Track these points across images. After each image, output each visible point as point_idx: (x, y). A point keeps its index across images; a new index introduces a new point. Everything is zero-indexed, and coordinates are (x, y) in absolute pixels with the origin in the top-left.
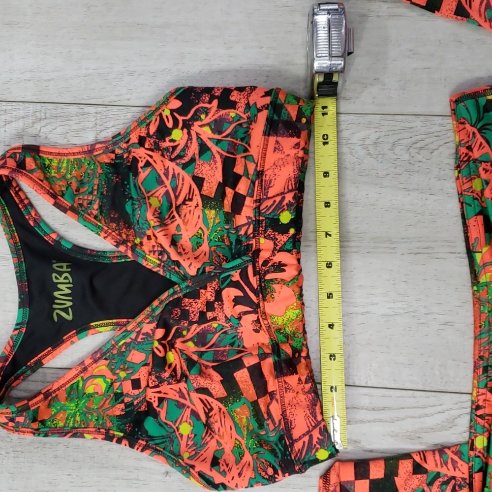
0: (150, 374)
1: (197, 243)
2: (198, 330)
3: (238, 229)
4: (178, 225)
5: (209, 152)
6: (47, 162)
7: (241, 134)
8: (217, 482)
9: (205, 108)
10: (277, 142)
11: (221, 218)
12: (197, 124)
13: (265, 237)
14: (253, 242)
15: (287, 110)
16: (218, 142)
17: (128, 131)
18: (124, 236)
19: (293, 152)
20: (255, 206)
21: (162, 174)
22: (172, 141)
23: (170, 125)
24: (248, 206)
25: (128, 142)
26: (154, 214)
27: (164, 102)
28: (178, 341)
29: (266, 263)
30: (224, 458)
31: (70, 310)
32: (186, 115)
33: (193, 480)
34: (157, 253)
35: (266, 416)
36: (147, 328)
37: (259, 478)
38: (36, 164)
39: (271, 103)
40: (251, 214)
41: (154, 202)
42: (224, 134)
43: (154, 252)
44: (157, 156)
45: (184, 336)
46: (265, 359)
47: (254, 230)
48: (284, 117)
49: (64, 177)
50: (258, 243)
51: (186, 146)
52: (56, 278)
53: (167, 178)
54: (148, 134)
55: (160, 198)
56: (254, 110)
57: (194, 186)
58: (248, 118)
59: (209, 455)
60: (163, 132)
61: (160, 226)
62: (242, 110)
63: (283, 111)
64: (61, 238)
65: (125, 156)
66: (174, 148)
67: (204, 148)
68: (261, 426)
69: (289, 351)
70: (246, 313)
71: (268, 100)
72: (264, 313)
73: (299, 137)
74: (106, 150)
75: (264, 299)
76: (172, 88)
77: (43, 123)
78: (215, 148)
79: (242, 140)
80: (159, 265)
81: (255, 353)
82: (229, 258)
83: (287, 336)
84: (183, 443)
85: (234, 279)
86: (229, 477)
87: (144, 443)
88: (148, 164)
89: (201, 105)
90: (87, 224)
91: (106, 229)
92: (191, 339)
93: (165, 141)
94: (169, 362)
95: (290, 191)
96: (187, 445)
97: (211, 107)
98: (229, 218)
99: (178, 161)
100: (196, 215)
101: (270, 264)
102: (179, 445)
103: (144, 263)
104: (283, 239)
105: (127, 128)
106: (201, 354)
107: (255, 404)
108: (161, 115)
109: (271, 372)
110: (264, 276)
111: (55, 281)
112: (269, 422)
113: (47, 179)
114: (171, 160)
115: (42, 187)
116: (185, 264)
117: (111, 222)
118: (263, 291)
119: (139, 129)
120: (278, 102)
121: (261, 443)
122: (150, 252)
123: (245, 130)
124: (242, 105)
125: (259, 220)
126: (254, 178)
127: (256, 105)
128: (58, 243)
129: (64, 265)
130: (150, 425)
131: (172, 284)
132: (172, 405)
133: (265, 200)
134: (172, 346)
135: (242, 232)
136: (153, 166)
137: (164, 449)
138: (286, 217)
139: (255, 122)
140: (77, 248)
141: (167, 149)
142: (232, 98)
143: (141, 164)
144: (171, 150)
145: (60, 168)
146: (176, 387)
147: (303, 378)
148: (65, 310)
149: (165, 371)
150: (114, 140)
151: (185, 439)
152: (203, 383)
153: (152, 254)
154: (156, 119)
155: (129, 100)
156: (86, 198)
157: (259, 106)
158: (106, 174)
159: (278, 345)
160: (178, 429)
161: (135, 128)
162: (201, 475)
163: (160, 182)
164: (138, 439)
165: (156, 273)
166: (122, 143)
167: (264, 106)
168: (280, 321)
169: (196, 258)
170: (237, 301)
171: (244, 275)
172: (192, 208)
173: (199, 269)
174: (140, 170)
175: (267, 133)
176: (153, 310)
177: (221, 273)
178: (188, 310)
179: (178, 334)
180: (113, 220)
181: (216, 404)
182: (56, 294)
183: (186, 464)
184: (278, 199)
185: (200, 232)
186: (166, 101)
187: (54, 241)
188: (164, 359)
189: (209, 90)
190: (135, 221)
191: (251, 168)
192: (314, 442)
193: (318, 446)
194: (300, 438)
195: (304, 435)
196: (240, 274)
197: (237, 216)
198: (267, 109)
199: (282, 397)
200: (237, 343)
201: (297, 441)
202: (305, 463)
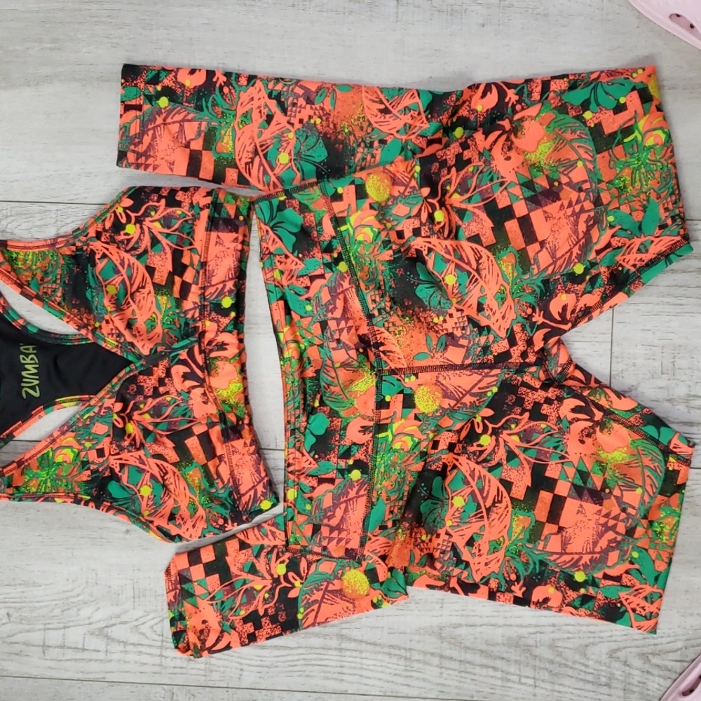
0: (111, 443)
1: (152, 326)
2: (154, 403)
3: (186, 312)
4: (133, 310)
5: (159, 245)
6: (14, 255)
7: (187, 229)
8: (173, 534)
9: (154, 206)
10: (218, 237)
11: (171, 304)
12: (148, 219)
13: (210, 320)
14: (199, 324)
15: (226, 208)
16: (168, 235)
17: (86, 226)
18: (85, 321)
19: (233, 245)
20: (200, 292)
21: (118, 263)
22: (127, 234)
23: (124, 220)
24: (193, 293)
25: (86, 236)
26: (110, 301)
27: (117, 201)
28: (136, 413)
29: (210, 343)
30: (180, 513)
31: (37, 388)
32: (138, 212)
33: (151, 533)
34: (115, 336)
35: (215, 477)
36: (108, 402)
37: (211, 528)
38: (4, 258)
39: (212, 203)
40: (197, 300)
41: (112, 290)
42: (172, 229)
43: (113, 335)
44: (112, 248)
45: (140, 409)
46: (213, 427)
47: (200, 314)
48: (224, 215)
49: (30, 268)
50: (204, 325)
51: (140, 238)
52: (24, 359)
53: (124, 268)
54: (104, 229)
55: (117, 285)
56: (197, 209)
57: (147, 275)
58: (193, 215)
59: (167, 511)
60: (118, 227)
61: (116, 311)
62: (187, 208)
63: (223, 209)
64: (28, 323)
65: (85, 248)
66: (129, 240)
67: (155, 241)
68: (212, 485)
69: (234, 419)
70: (194, 387)
71: (209, 200)
72: (210, 387)
73: (237, 232)
74: (67, 244)
75: (209, 374)
76: (124, 188)
77: (10, 219)
78: (164, 241)
79: (188, 234)
80: (117, 346)
81: (204, 422)
82: (180, 338)
83: (231, 406)
84: (144, 504)
85: (182, 358)
86: (184, 528)
87: (109, 504)
88: (104, 256)
89: (151, 203)
90: (52, 311)
91: (68, 314)
92: (147, 412)
93: (120, 235)
94: (128, 433)
95: (230, 279)
96: (148, 505)
97: (160, 206)
98: (179, 303)
99: (133, 252)
100: (149, 301)
101: (214, 344)
102: (140, 505)
103: (103, 345)
104: (225, 321)
105: (85, 224)
106: (156, 425)
107: (205, 467)
108: (115, 212)
109: (218, 438)
110: (209, 354)
111: (23, 362)
112: (218, 481)
113: (14, 270)
114: (127, 251)
115: (9, 278)
116: (139, 345)
117: (73, 308)
118: (208, 367)
119: (96, 225)
120: (218, 202)
121: (212, 498)
122: (109, 334)
123: (190, 226)
124: (186, 204)
125: (204, 305)
126: (199, 268)
127: (199, 204)
128: (24, 327)
129: (31, 347)
130: (113, 488)
131: (129, 363)
132: (133, 470)
133: (208, 287)
134: (130, 418)
135: (189, 316)
136: (109, 258)
137: (127, 508)
138: (227, 302)
139: (199, 219)
140: (41, 332)
141: (122, 242)
142: (178, 198)
143: (98, 256)
144: (126, 242)
145: (27, 260)
146: (136, 454)
147: (248, 442)
148: (33, 388)
149: (125, 441)
150: (74, 234)
151: (145, 499)
152: (159, 450)
153: (110, 336)
154: (111, 216)
155: (86, 198)
156: (50, 286)
157: (201, 206)
158: (68, 265)
159: (224, 414)
160: (139, 490)
161: (92, 224)
162: (159, 529)
163: (117, 272)
164: (104, 501)
165: (114, 353)
166: (81, 237)
167: (206, 205)
168: (224, 394)
169: (149, 340)
170: (185, 377)
171: (191, 354)
172: (145, 295)
173: (151, 349)
174: (97, 261)
175: (209, 229)
176: (113, 387)
177: (170, 353)
178: (143, 386)
179: (136, 407)
180: (74, 306)
181: (170, 468)
182: (24, 373)
183: (147, 520)
184: (220, 286)
185: (154, 316)
186: (119, 200)
187: (21, 326)
188: (124, 430)
189: (157, 190)
190: (94, 307)
191: (196, 259)
192: (259, 495)
193: (262, 498)
194: (247, 492)
195: (250, 490)
196: (188, 353)
197: (185, 301)
198: (208, 208)
199: (230, 459)
200: (188, 414)
201: (244, 495)
202: (251, 513)
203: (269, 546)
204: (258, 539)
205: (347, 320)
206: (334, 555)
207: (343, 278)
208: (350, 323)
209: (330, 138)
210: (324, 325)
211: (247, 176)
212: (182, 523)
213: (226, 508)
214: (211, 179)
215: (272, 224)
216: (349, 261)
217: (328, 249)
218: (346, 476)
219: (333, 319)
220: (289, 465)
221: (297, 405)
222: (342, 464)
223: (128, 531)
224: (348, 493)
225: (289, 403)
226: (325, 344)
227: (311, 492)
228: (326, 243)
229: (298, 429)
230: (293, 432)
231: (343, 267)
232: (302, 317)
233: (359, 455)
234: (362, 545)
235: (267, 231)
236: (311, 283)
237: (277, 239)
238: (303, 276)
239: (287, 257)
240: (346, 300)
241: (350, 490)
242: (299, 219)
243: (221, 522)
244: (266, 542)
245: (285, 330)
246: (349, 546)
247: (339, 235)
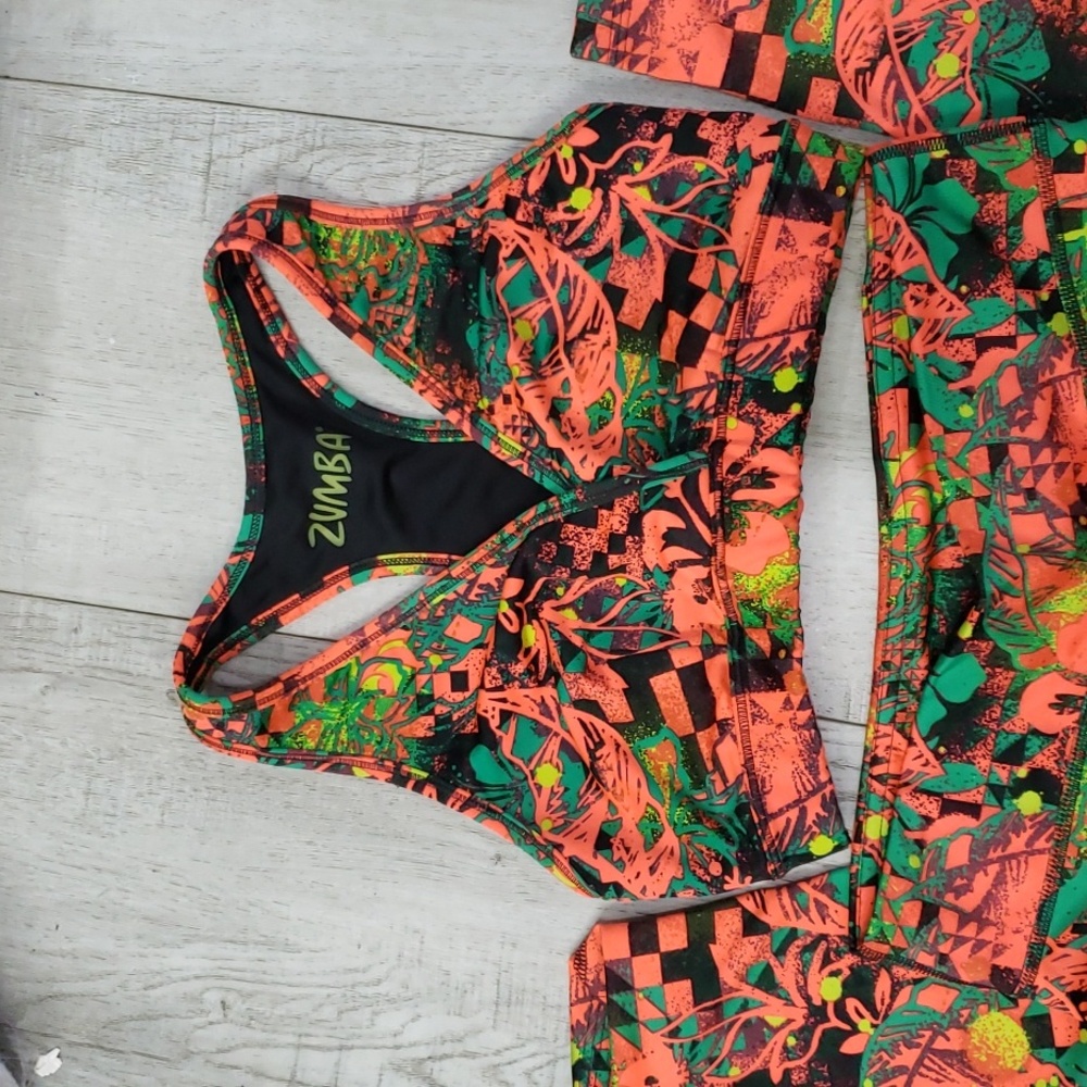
0: (488, 664)
1: (600, 418)
2: (587, 588)
3: (685, 396)
4: (567, 379)
5: (641, 239)
6: (323, 234)
7: (712, 207)
8: (605, 880)
9: (645, 149)
10: (785, 229)
11: (651, 373)
12: (623, 179)
13: (739, 417)
14: (713, 424)
15: (810, 166)
16: (662, 219)
17: (485, 184)
18: (459, 392)
19: (813, 252)
20: (725, 352)
21: (542, 274)
22: (570, 210)
23: (570, 178)
24: (713, 352)
25: (482, 206)
26: (521, 354)
27: (563, 132)
28: (547, 605)
29: (736, 467)
30: (620, 835)
31: (340, 525)
32: (604, 162)
33: (556, 871)
34: (519, 431)
35: (710, 766)
36: (489, 575)
37: (691, 880)
38: (303, 237)
39: (780, 148)
40: (718, 369)
41: (524, 330)
42: (676, 206)
43: (515, 429)
44: (536, 237)
45: (558, 598)
46: (713, 655)
47: (719, 400)
48: (804, 180)
49: (352, 265)
50: (722, 427)
51: (597, 222)
52: (321, 462)
53: (553, 284)
54: (524, 192)
55: (535, 322)
56: (745, 163)
57: (605, 305)
58: (732, 176)
59: (592, 827)
60: (555, 190)
61: (531, 377)
62: (721, 158)
63: (804, 167)
64: (335, 386)
65: (475, 233)
66: (573, 225)
67: (631, 230)
68: (699, 783)
69: (765, 645)
70: (685, 563)
71: (774, 143)
72: (723, 566)
73: (828, 223)
74: (439, 220)
75: (726, 539)
76: (581, 103)
77: (318, 155)
78: (653, 232)
79: (714, 218)
80: (522, 456)
81: (696, 642)
82: (661, 449)
83: (763, 615)
84: (542, 802)
85: (670, 494)
86: (630, 872)
87: (468, 795)
88: (518, 253)
89: (638, 143)
90: (388, 361)
91: (425, 374)
92: (571, 605)
93: (555, 209)
94: (525, 645)
95: (801, 328)
96: (549, 806)
97: (657, 149)
98: (668, 372)
99: (577, 252)
100: (603, 362)
101: (744, 471)
102: (533, 804)
103: (493, 449)
104: (774, 422)
105: (485, 178)
106: (588, 635)
107: (689, 742)
108: (554, 157)
109: (723, 681)
110: (732, 491)
111: (318, 467)
112: (716, 777)
113: (321, 266)
114: (565, 248)
115: (311, 281)
116: (573, 456)
117: (436, 361)
118: (726, 522)
119: (508, 182)
120: (795, 148)
121: (699, 815)
122: (507, 427)
123: (723, 199)
124: (720, 149)
125: (731, 382)
126: (732, 296)
127: (750, 151)
128: (327, 394)
129: (339, 438)
130: (480, 760)
131: (546, 495)
132: (526, 727)
133: (746, 341)
134: (533, 614)
135: (694, 403)
136: (528, 259)
137: (504, 809)
138: (786, 380)
139: (746, 185)
140: (362, 406)
141: (558, 226)
142: (702, 134)
143: (504, 253)
144: (566, 228)
145: (347, 248)
146: (536, 693)
147: (796, 700)
148: (332, 526)
149: (518, 661)
150: (457, 199)
151: (546, 794)
152: (591, 690)
153: (510, 431)
154: (544, 164)
155: (489, 123)
156: (390, 310)
157: (756, 153)
158: (435, 268)
159: (741, 630)
160: (533, 774)
161: (500, 180)
162: (575, 864)
163: (538, 291)
164: (456, 786)
165: (514, 469)
166: (471, 208)
167: (766, 154)
168: (751, 585)
169: (595, 447)
170: (671, 537)
171: (690, 488)
172: (597, 349)
173: (600, 469)
174: (502, 263)
175: (767, 210)
176: (504, 542)
177: (643, 482)
178: (572, 548)
179: (548, 593)
180: (439, 359)
181: (609, 733)
182: (318, 493)
183: (545, 840)
184: (775, 342)
185: (608, 396)
186: (567, 130)
187: (321, 390)
188: (518, 637)
189: (655, 114)
190: (484, 365)
191: (728, 276)
192: (809, 822)
193: (815, 829)
194: (781, 812)
195: (789, 807)
196: (683, 485)
197: (687, 370)
198: (771, 160)
199: (746, 732)
200: (660, 620)
201: (774, 816)
202: (786, 859)
203: (808, 933)
204: (787, 915)
205: (1057, 447)
206: (964, 978)
207: (1058, 350)
208: (1063, 456)
209: (1061, 29)
210: (998, 454)
211: (858, 98)
212: (626, 858)
213: (729, 839)
214: (774, 99)
215: (908, 211)
216: (1074, 313)
217: (1030, 281)
218: (1006, 802)
219: (1024, 441)
220: (875, 761)
221: (910, 628)
222: (1002, 775)
223: (499, 858)
224: (1009, 841)
225: (893, 623)
226: (996, 498)
227: (923, 828)
228: (1024, 267)
229: (907, 683)
230: (893, 688)
231: (1060, 324)
232: (947, 431)
233: (1044, 759)
234: (1033, 962)
235: (897, 225)
236: (979, 354)
237: (917, 246)
238: (961, 337)
239: (931, 289)
240: (1056, 403)
241: (1013, 836)
242: (968, 205)
243: (716, 869)
244: (803, 925)
245: (906, 455)
246: (1002, 962)
247: (1057, 251)
